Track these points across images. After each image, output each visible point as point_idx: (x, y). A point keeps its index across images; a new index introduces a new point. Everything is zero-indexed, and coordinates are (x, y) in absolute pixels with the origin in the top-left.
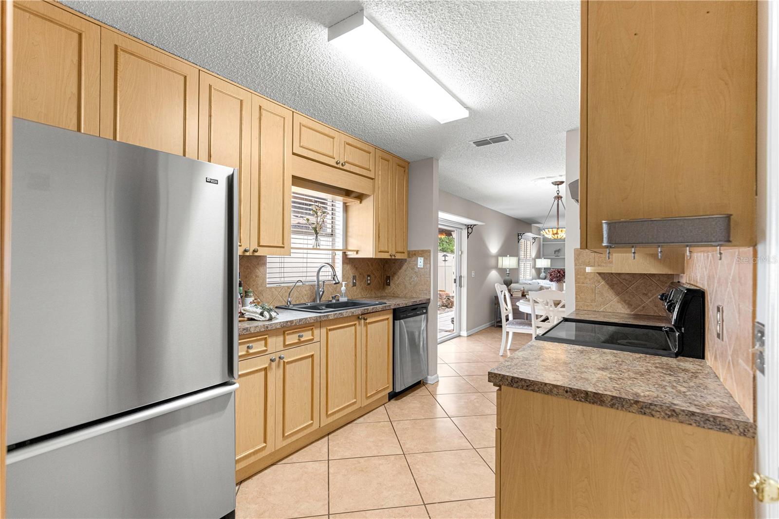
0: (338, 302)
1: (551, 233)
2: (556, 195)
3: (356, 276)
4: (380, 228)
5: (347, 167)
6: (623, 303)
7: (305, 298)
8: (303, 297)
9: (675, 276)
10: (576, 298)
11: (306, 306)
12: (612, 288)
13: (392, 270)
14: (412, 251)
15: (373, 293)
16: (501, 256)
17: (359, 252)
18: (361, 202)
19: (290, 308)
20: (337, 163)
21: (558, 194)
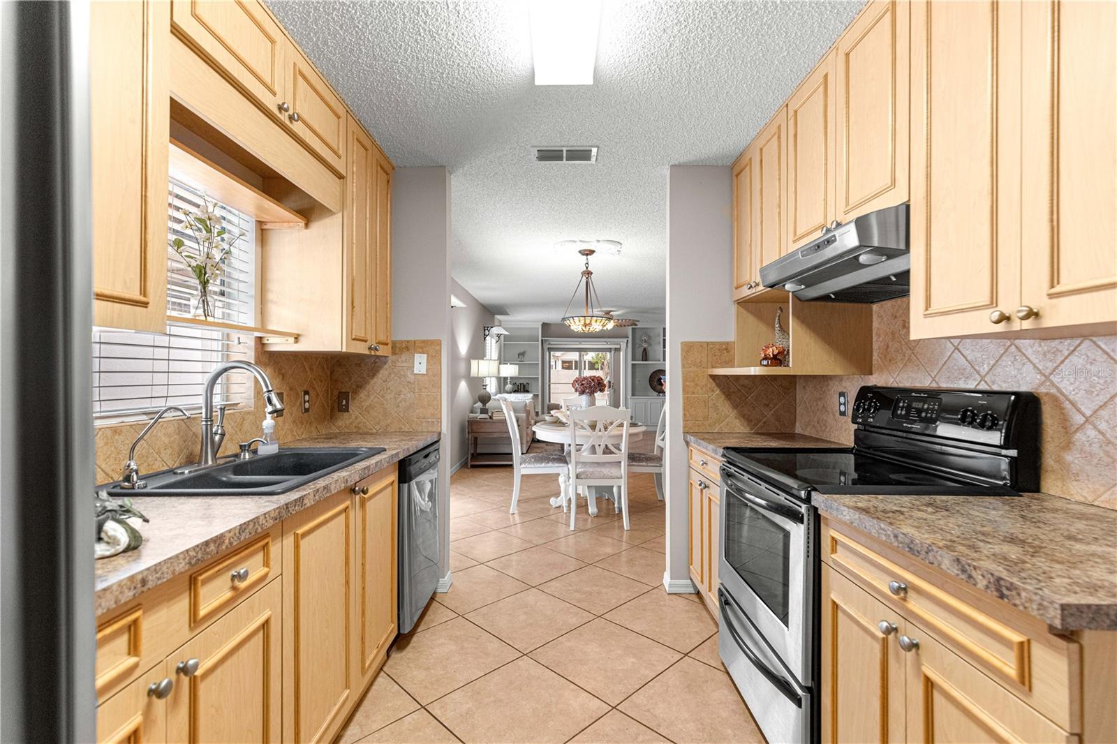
0: (257, 458)
1: (582, 323)
2: (585, 269)
3: (282, 393)
4: (355, 288)
5: (297, 127)
6: (742, 419)
7: (166, 455)
8: (159, 453)
9: (798, 379)
10: (685, 415)
11: (179, 478)
12: (729, 399)
13: (353, 379)
14: (401, 342)
15: (313, 429)
16: (475, 359)
17: (301, 339)
18: (307, 225)
19: (137, 491)
20: (280, 108)
21: (587, 268)
